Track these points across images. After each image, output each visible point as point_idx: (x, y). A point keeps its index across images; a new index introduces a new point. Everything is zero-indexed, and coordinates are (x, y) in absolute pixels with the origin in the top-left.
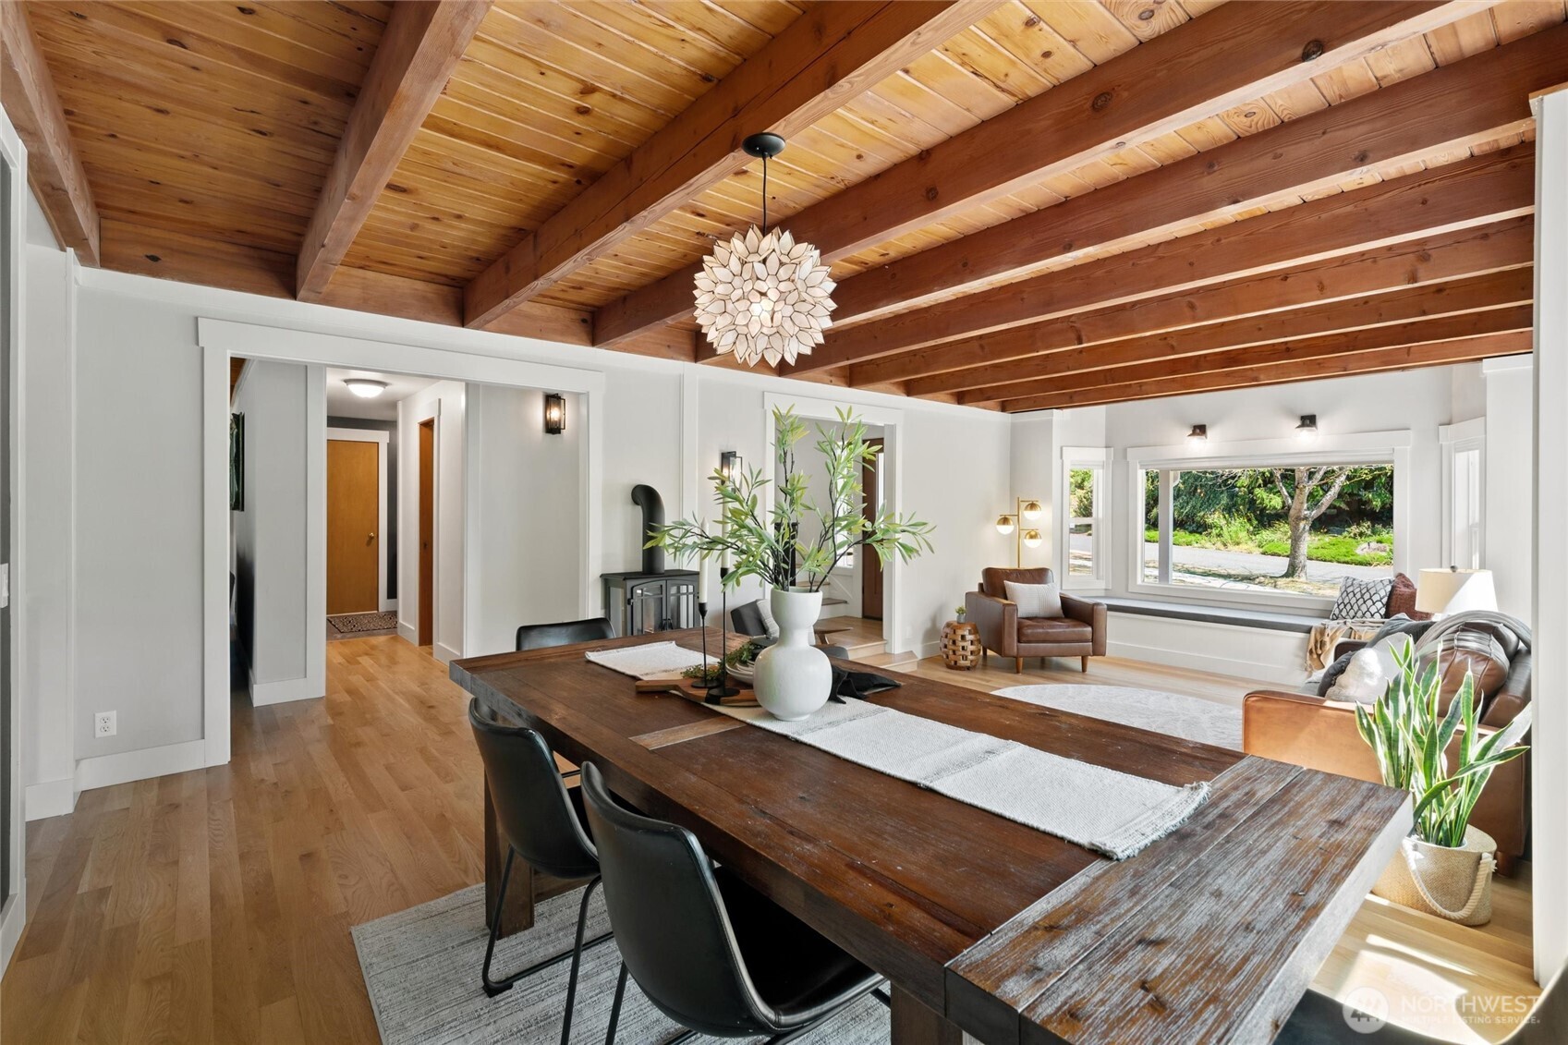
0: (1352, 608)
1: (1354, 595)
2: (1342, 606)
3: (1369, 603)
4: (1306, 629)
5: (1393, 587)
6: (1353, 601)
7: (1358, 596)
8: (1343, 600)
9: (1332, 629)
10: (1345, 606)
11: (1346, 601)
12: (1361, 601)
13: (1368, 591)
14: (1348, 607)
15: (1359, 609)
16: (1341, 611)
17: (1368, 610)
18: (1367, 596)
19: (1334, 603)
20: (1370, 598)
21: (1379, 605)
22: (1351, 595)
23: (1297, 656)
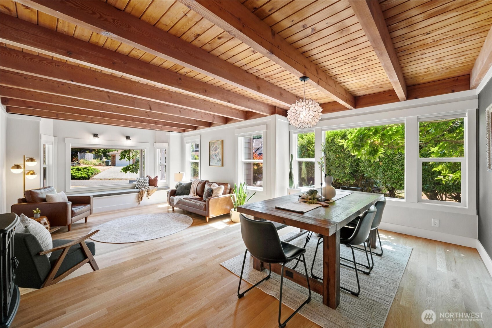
2: (139, 185)
3: (146, 183)
4: (138, 191)
5: (149, 179)
6: (142, 183)
7: (143, 182)
9: (144, 190)
11: (140, 183)
12: (144, 183)
14: (141, 185)
15: (144, 185)
16: (139, 186)
18: (145, 182)
21: (148, 183)
22: (141, 182)
23: (136, 199)
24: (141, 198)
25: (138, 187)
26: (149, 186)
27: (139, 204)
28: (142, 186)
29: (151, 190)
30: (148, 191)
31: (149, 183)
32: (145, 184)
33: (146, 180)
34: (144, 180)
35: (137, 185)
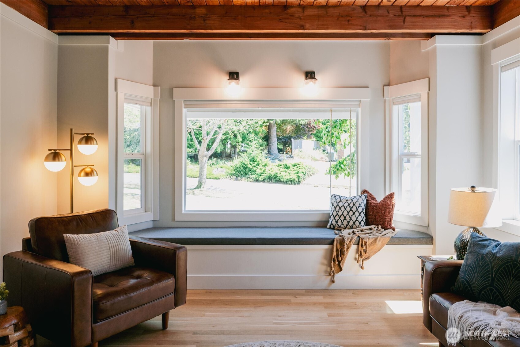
0: (345, 219)
1: (345, 209)
2: (337, 218)
3: (357, 214)
4: (329, 241)
5: (367, 201)
6: (345, 213)
7: (348, 209)
8: (337, 213)
9: (348, 239)
10: (340, 218)
11: (340, 214)
12: (351, 213)
13: (354, 205)
14: (342, 218)
15: (351, 219)
16: (337, 222)
17: (357, 220)
18: (354, 209)
19: (329, 216)
20: (357, 210)
21: (362, 215)
22: (343, 209)
24: (339, 262)
25: (334, 222)
26: (367, 224)
27: (333, 282)
28: (345, 223)
29: (371, 241)
30: (358, 244)
31: (366, 215)
32: (354, 218)
33: (357, 205)
34: (351, 205)
35: (332, 218)
